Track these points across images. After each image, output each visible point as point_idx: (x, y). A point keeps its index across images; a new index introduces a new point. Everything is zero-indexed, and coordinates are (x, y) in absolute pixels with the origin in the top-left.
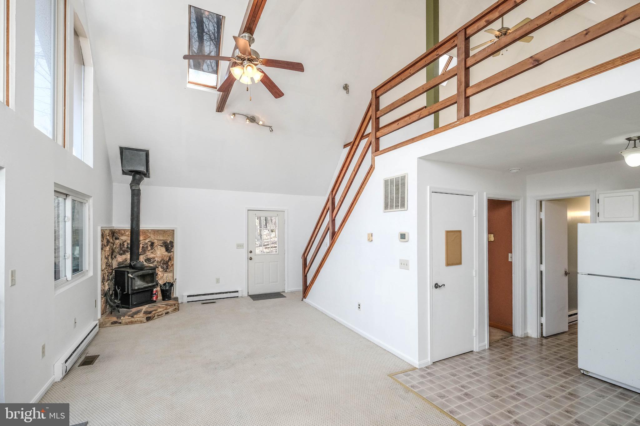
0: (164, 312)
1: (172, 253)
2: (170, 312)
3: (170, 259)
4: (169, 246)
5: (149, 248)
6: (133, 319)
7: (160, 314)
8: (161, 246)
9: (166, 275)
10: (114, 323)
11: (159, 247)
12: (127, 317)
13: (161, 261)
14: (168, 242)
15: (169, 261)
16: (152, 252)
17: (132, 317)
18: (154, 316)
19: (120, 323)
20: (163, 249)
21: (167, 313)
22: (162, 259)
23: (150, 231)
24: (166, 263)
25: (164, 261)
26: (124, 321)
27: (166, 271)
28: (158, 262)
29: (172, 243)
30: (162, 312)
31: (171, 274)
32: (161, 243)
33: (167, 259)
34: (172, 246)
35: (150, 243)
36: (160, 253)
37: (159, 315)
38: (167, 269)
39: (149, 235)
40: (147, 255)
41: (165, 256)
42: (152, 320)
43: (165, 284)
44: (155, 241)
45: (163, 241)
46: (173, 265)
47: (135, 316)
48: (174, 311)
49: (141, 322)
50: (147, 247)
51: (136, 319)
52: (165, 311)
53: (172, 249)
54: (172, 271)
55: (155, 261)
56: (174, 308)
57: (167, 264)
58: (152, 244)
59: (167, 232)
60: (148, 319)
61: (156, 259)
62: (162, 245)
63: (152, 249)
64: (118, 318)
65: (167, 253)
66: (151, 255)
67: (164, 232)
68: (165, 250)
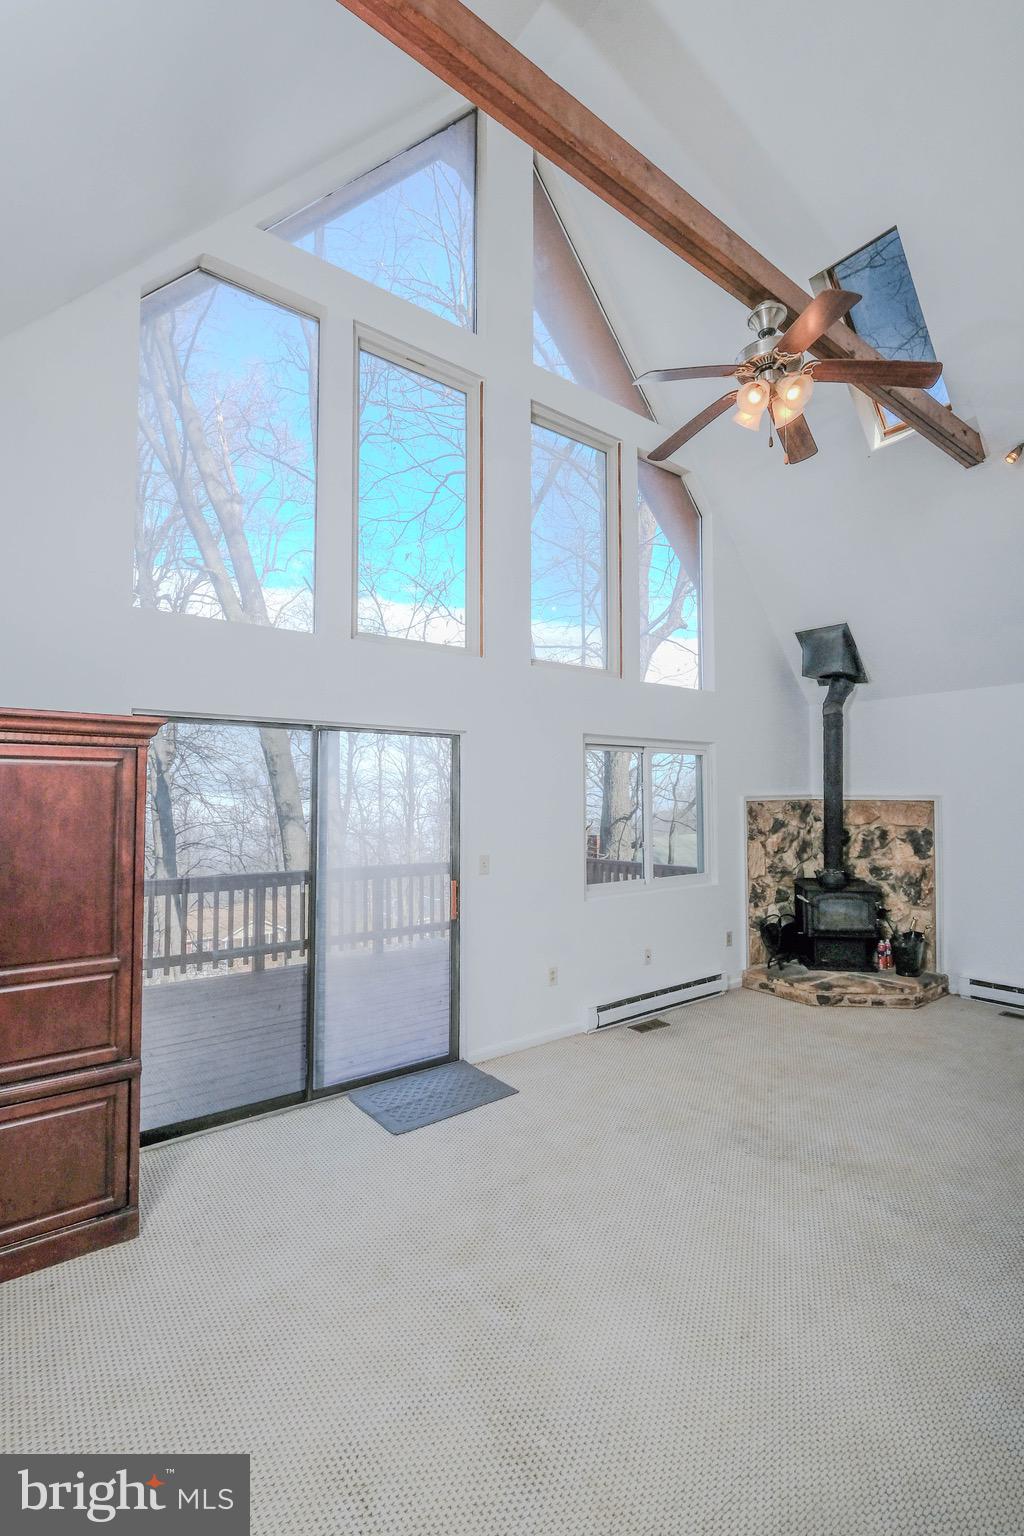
0: (871, 998)
1: (929, 861)
2: (887, 1002)
3: (924, 875)
4: (921, 842)
5: (877, 844)
6: (791, 990)
7: (857, 998)
8: (902, 840)
9: (915, 912)
10: (763, 986)
11: (899, 842)
12: (783, 983)
13: (903, 878)
14: (920, 832)
15: (921, 880)
16: (884, 854)
17: (792, 985)
18: (841, 1000)
19: (773, 990)
20: (908, 849)
21: (879, 1003)
22: (907, 874)
23: (879, 804)
24: (915, 884)
25: (911, 877)
26: (778, 989)
27: (915, 904)
28: (896, 878)
29: (928, 834)
30: (865, 996)
31: (926, 914)
32: (902, 833)
33: (918, 875)
34: (930, 843)
35: (878, 833)
36: (900, 857)
37: (855, 1002)
38: (920, 899)
39: (876, 813)
40: (873, 860)
41: (913, 866)
42: (833, 1005)
43: (907, 936)
44: (890, 828)
45: (906, 830)
46: (931, 890)
47: (796, 985)
48: (901, 1004)
49: (807, 1002)
50: (872, 840)
51: (798, 992)
52: (874, 997)
53: (929, 850)
54: (931, 906)
55: (891, 874)
56: (902, 997)
57: (918, 888)
58: (884, 835)
59: (914, 806)
60: (824, 1001)
61: (894, 871)
62: (904, 837)
63: (883, 846)
64: (769, 979)
65: (916, 859)
66: (882, 862)
67: (909, 807)
68: (912, 851)
